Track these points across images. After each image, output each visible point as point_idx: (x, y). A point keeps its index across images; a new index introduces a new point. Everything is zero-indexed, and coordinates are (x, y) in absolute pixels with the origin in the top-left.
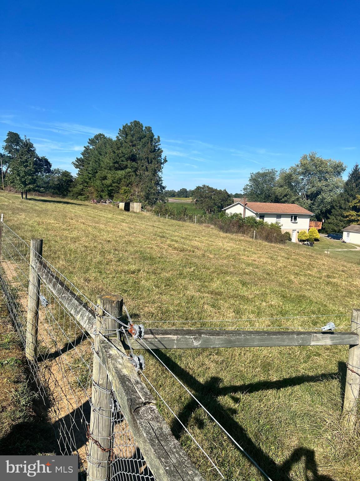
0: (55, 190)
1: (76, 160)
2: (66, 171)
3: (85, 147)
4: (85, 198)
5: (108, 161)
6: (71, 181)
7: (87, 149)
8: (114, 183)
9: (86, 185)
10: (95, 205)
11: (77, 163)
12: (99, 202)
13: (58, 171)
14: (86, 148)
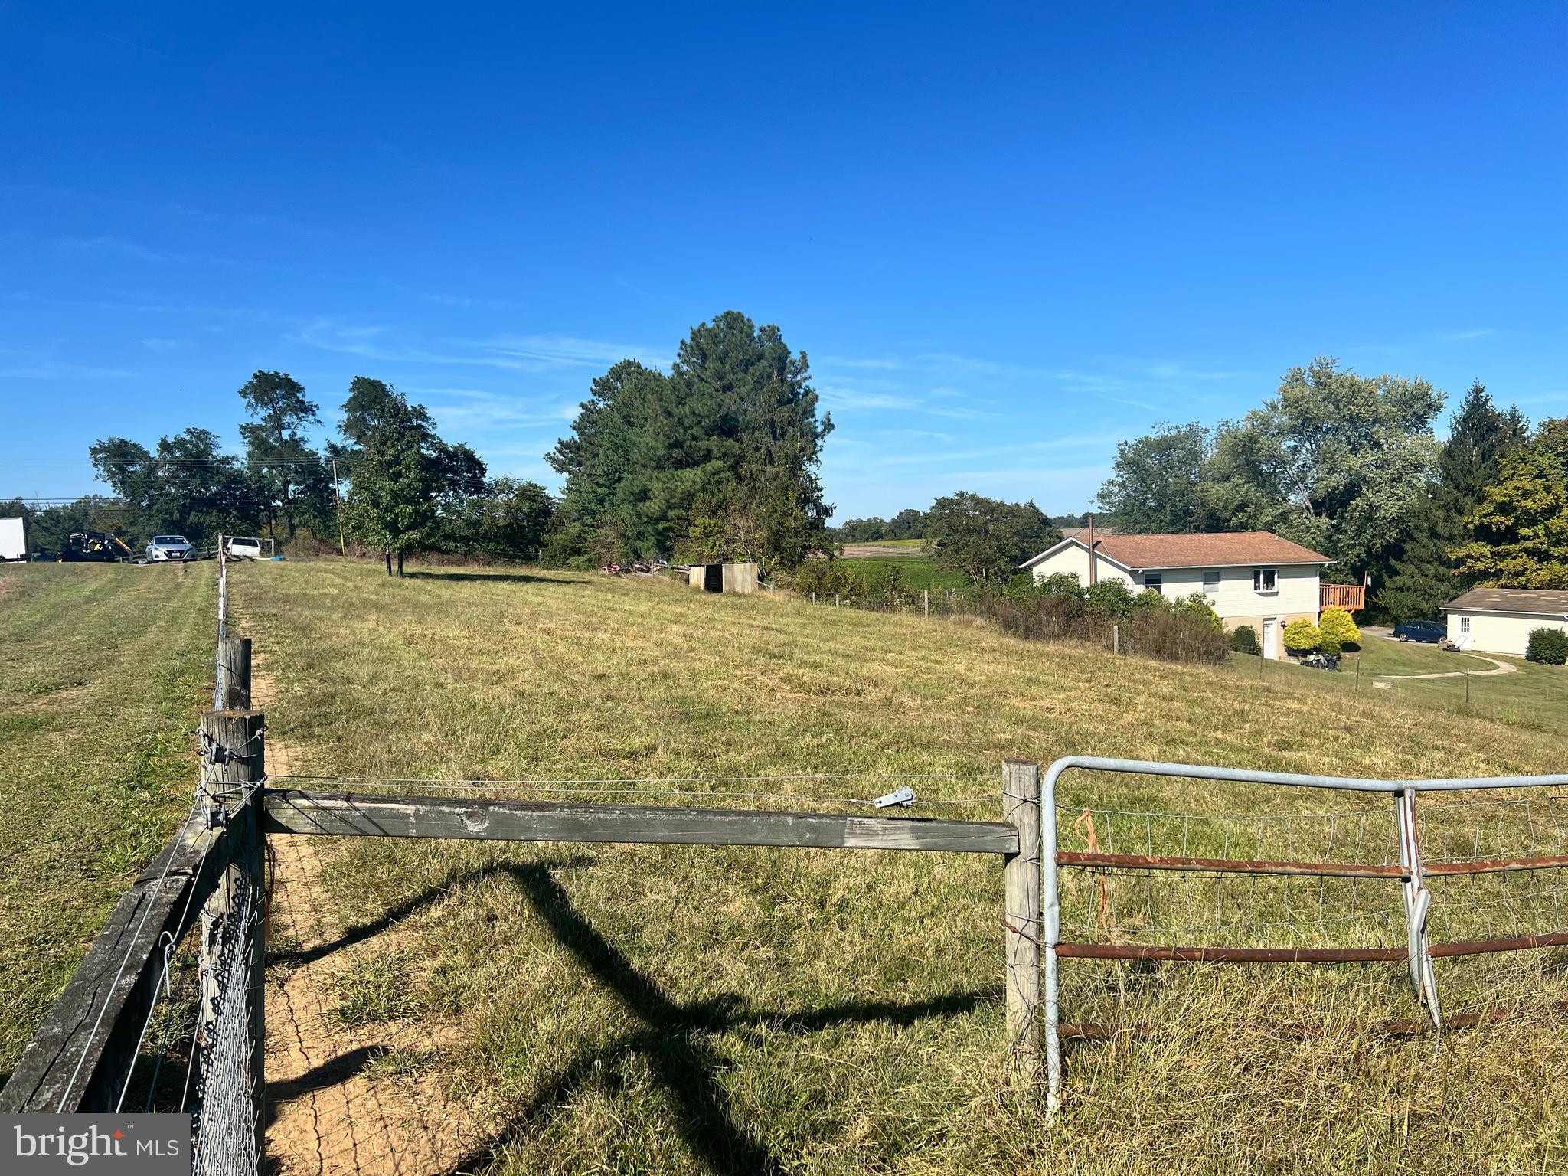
0: (498, 543)
1: (558, 446)
2: (529, 483)
3: (582, 406)
4: (590, 560)
5: (652, 443)
6: (547, 513)
7: (589, 410)
8: (671, 507)
9: (589, 520)
10: (615, 579)
11: (561, 457)
12: (628, 571)
13: (505, 486)
14: (587, 409)
